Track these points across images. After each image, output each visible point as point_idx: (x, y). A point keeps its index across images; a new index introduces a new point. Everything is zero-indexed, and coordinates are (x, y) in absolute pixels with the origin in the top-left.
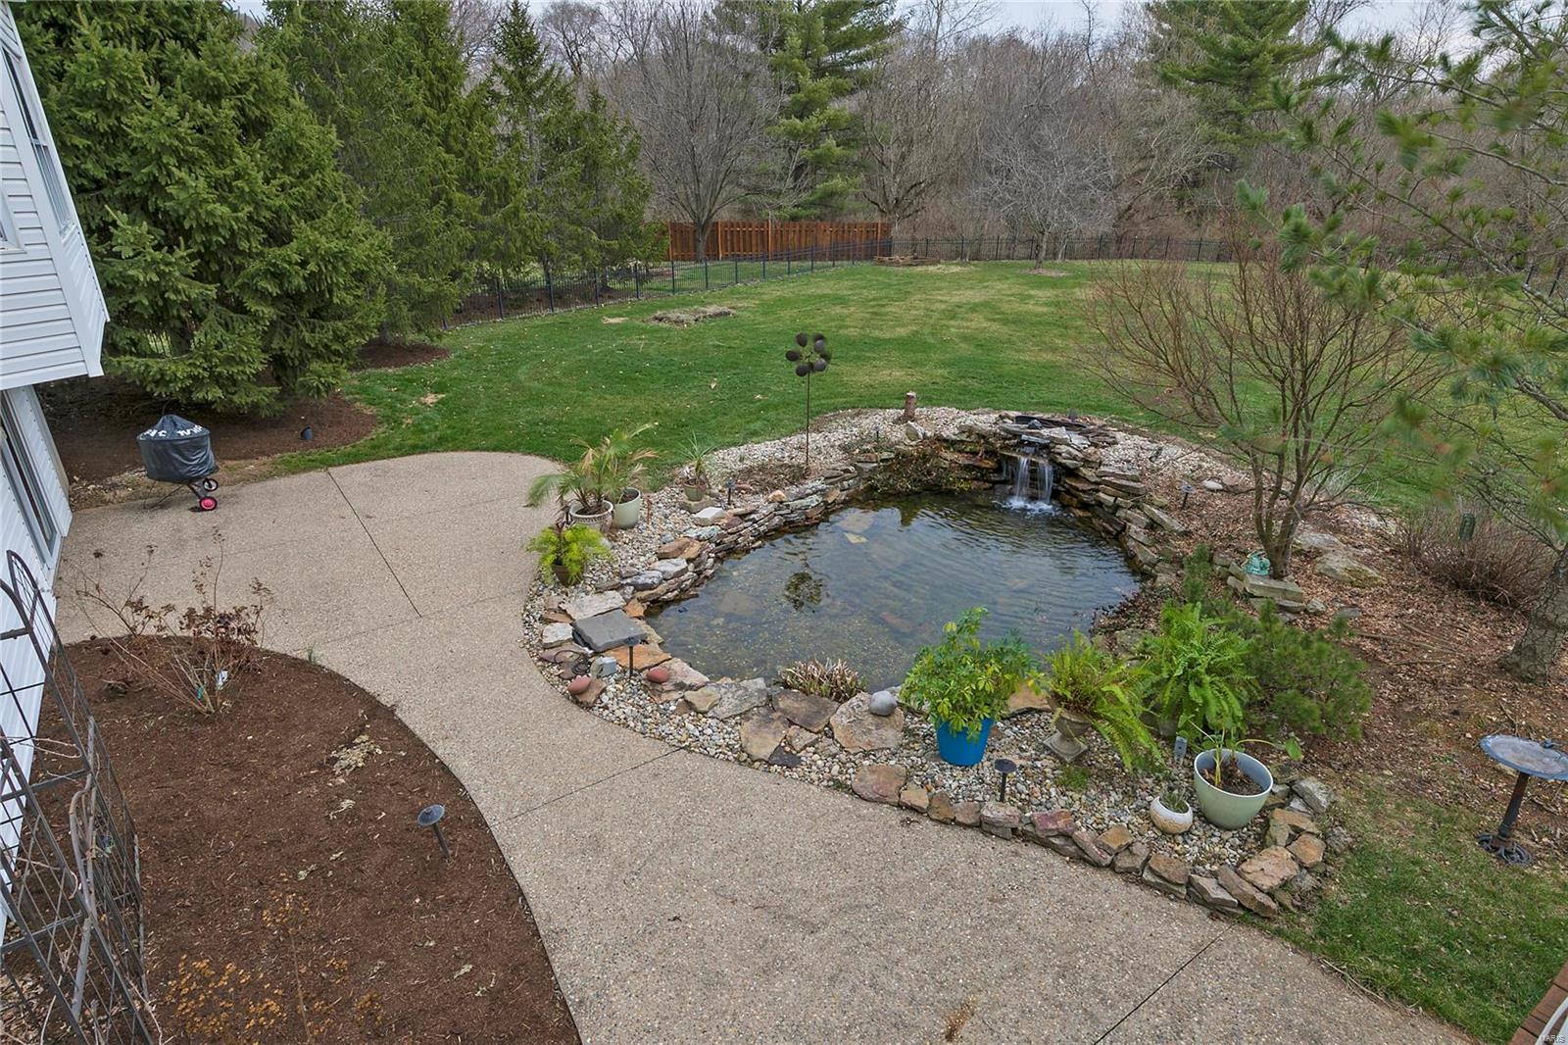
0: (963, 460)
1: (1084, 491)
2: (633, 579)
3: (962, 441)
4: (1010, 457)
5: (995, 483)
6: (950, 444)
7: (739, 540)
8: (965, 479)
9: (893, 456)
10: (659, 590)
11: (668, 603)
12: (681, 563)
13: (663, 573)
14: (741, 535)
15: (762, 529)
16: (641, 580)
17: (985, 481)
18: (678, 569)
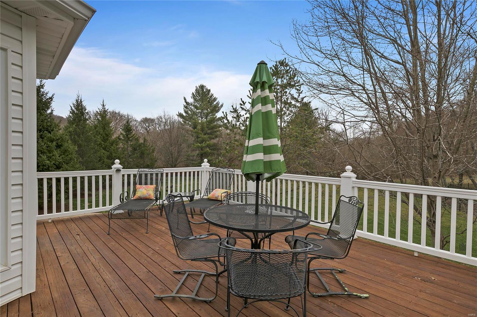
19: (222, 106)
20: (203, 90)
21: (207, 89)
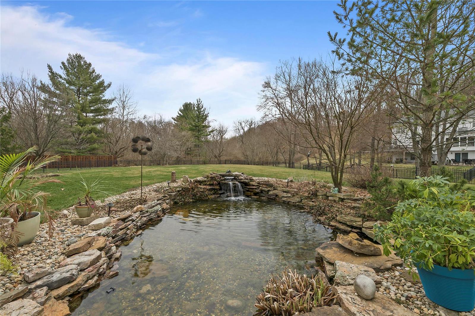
0: (208, 187)
1: (255, 189)
2: (45, 280)
3: (205, 181)
4: (225, 183)
5: (221, 194)
6: (200, 182)
7: (128, 232)
8: (211, 194)
9: (181, 189)
10: (80, 279)
11: (89, 290)
12: (94, 253)
13: (79, 264)
14: (128, 229)
15: (139, 224)
16: (56, 277)
17: (217, 194)
18: (93, 257)
19: (109, 85)
20: (79, 62)
21: (85, 62)
